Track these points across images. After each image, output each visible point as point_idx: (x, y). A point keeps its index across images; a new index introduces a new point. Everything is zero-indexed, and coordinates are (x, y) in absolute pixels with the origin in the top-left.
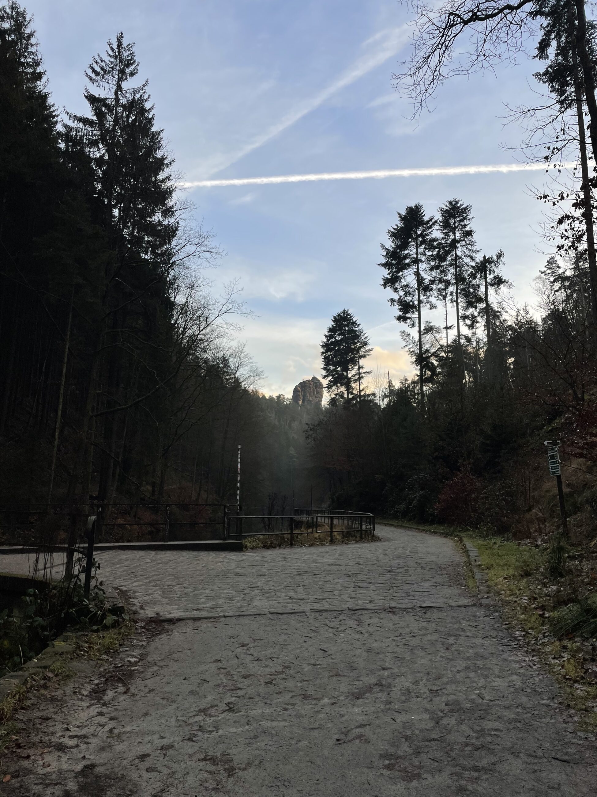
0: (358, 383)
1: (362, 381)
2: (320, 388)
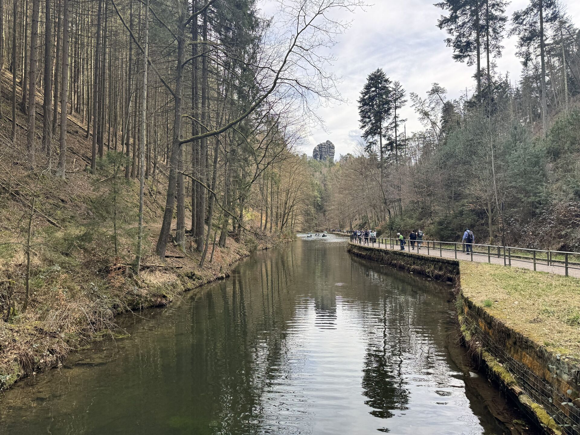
0: (394, 130)
1: (397, 128)
2: (332, 148)
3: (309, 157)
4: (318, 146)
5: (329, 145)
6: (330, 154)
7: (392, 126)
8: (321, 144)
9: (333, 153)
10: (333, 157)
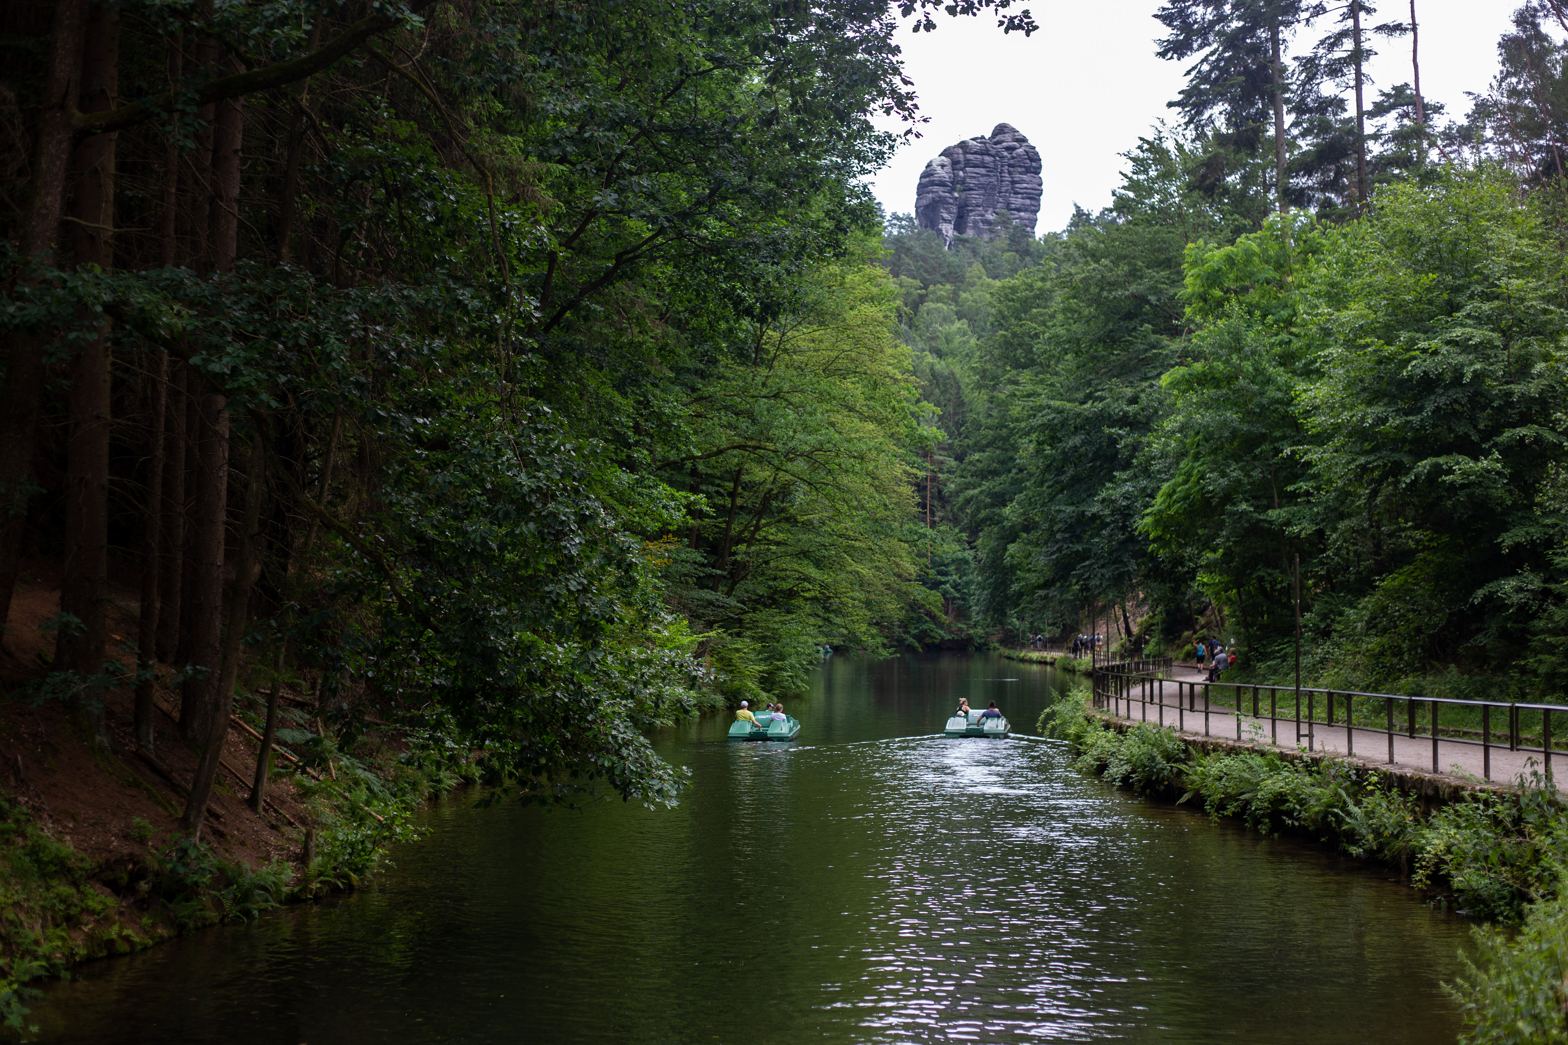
2: (1028, 171)
3: (895, 217)
4: (946, 153)
5: (1010, 149)
6: (1017, 201)
7: (1338, 54)
8: (963, 145)
9: (1035, 195)
10: (1033, 222)
